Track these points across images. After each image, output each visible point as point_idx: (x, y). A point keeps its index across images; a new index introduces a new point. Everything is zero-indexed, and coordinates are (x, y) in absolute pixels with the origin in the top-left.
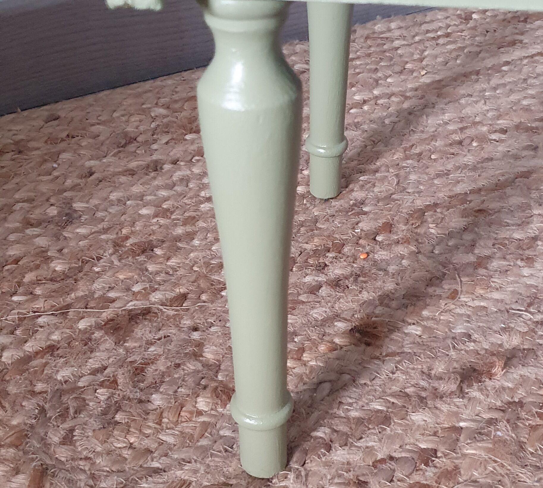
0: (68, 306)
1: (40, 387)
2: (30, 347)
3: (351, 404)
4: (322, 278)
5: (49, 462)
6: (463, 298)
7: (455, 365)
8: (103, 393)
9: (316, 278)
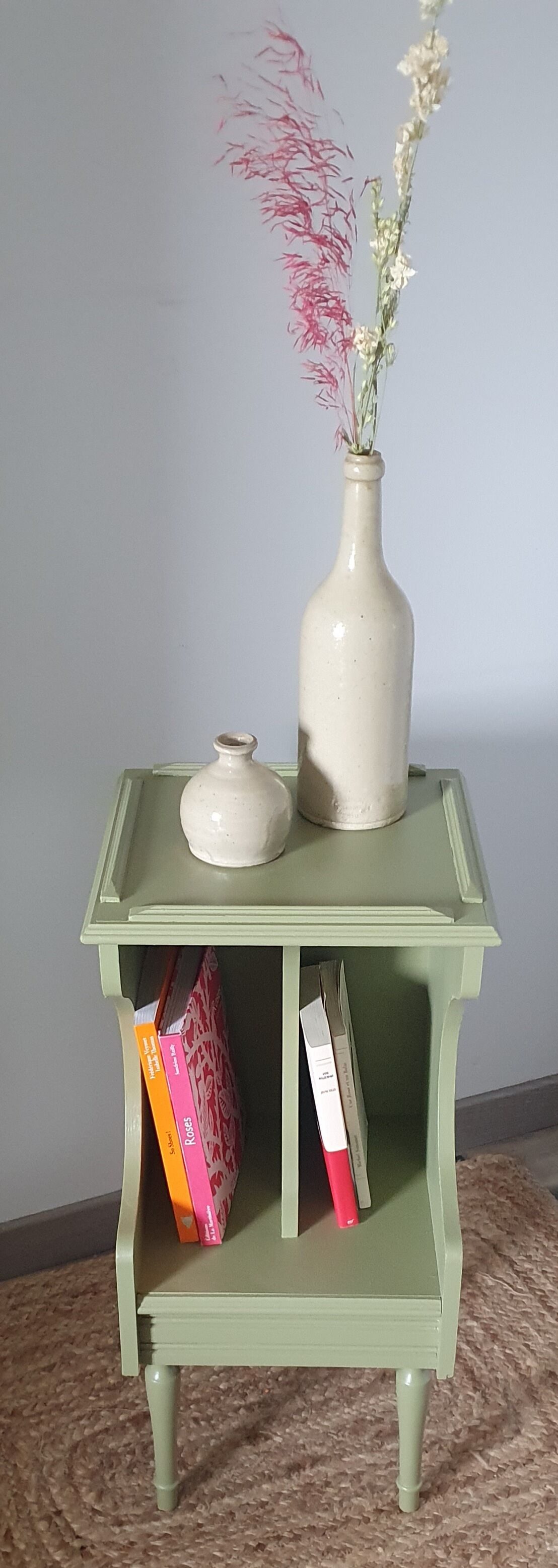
0: (115, 1407)
1: (101, 1451)
2: (97, 1428)
3: (237, 1477)
4: (243, 1403)
5: (104, 1488)
6: (309, 1423)
7: (292, 1461)
8: (128, 1458)
9: (240, 1403)
